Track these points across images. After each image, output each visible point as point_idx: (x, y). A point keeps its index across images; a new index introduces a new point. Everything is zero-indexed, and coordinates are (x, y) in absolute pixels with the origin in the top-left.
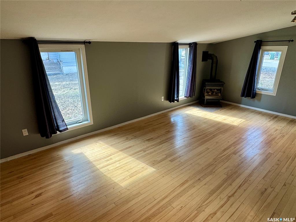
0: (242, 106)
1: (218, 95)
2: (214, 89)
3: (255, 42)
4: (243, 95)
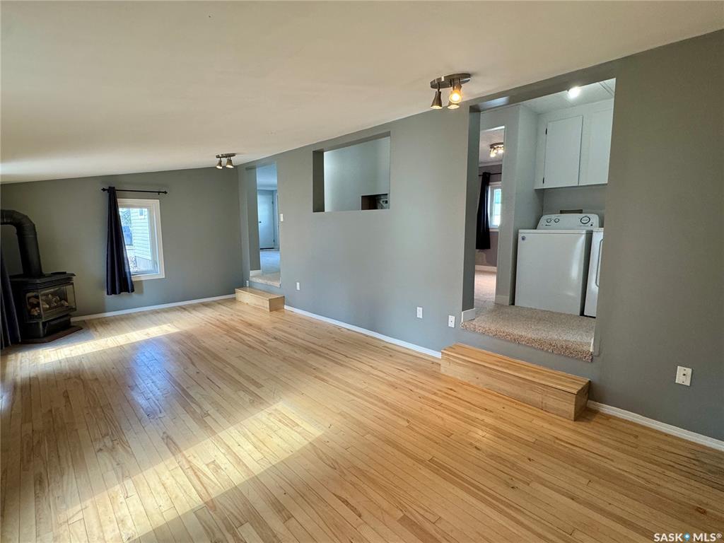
0: (108, 315)
3: (104, 190)
4: (112, 291)
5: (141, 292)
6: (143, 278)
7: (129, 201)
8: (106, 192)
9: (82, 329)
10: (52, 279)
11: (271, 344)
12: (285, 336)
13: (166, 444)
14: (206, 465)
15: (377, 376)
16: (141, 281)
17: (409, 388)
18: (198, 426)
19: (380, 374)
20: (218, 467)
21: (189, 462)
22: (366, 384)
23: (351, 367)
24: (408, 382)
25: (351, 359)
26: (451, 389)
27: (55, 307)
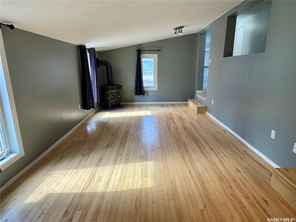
0: (135, 103)
1: (118, 97)
2: (114, 93)
3: (136, 51)
4: (136, 94)
5: (148, 95)
6: (149, 89)
7: (146, 55)
8: (137, 51)
9: (124, 107)
10: (114, 87)
11: (180, 131)
12: (191, 128)
13: (98, 161)
14: (98, 177)
15: (218, 168)
16: (148, 91)
17: (232, 185)
18: (113, 159)
19: (221, 168)
20: (100, 180)
21: (95, 172)
22: (204, 170)
23: (207, 157)
24: (235, 181)
25: (212, 152)
26: (265, 201)
27: (115, 98)
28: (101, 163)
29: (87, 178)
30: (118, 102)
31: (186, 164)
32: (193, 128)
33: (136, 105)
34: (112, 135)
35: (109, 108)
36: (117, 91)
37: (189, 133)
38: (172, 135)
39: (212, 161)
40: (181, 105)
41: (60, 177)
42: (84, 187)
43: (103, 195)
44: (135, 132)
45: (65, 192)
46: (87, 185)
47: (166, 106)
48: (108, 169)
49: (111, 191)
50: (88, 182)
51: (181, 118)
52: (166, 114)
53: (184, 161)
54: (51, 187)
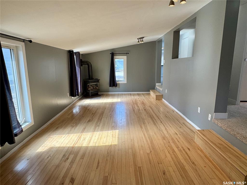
1: (97, 88)
2: (93, 85)
5: (119, 87)
7: (118, 57)
8: (111, 54)
9: (100, 96)
10: (93, 80)
11: (141, 111)
12: (149, 110)
13: (83, 130)
14: (83, 138)
15: (163, 133)
16: (119, 83)
17: (170, 141)
18: (93, 128)
19: (165, 132)
20: (85, 140)
21: (81, 135)
22: (154, 134)
23: (157, 127)
24: (172, 139)
25: (162, 124)
26: (189, 149)
27: (94, 89)
28: (85, 131)
29: (76, 139)
30: (96, 92)
31: (142, 131)
32: (151, 110)
33: (110, 94)
34: (92, 114)
35: (90, 96)
36: (96, 83)
37: (147, 113)
38: (135, 114)
39: (160, 129)
40: (145, 95)
41: (58, 138)
42: (74, 143)
43: (87, 148)
44: (109, 112)
45: (62, 146)
46: (76, 142)
47: (133, 95)
48: (90, 134)
49: (92, 146)
50: (77, 141)
51: (143, 103)
52: (132, 100)
53: (141, 129)
54: (53, 144)
